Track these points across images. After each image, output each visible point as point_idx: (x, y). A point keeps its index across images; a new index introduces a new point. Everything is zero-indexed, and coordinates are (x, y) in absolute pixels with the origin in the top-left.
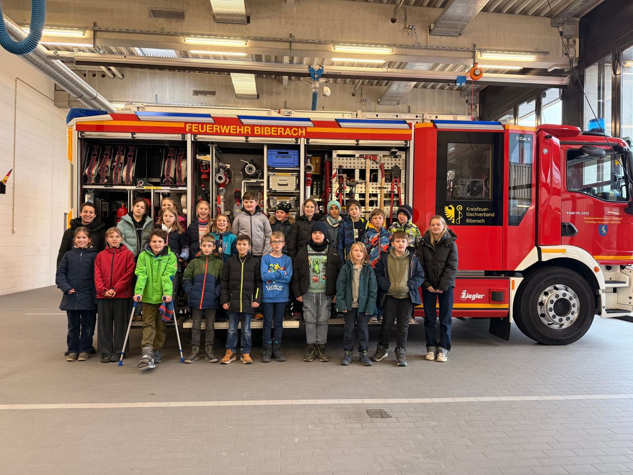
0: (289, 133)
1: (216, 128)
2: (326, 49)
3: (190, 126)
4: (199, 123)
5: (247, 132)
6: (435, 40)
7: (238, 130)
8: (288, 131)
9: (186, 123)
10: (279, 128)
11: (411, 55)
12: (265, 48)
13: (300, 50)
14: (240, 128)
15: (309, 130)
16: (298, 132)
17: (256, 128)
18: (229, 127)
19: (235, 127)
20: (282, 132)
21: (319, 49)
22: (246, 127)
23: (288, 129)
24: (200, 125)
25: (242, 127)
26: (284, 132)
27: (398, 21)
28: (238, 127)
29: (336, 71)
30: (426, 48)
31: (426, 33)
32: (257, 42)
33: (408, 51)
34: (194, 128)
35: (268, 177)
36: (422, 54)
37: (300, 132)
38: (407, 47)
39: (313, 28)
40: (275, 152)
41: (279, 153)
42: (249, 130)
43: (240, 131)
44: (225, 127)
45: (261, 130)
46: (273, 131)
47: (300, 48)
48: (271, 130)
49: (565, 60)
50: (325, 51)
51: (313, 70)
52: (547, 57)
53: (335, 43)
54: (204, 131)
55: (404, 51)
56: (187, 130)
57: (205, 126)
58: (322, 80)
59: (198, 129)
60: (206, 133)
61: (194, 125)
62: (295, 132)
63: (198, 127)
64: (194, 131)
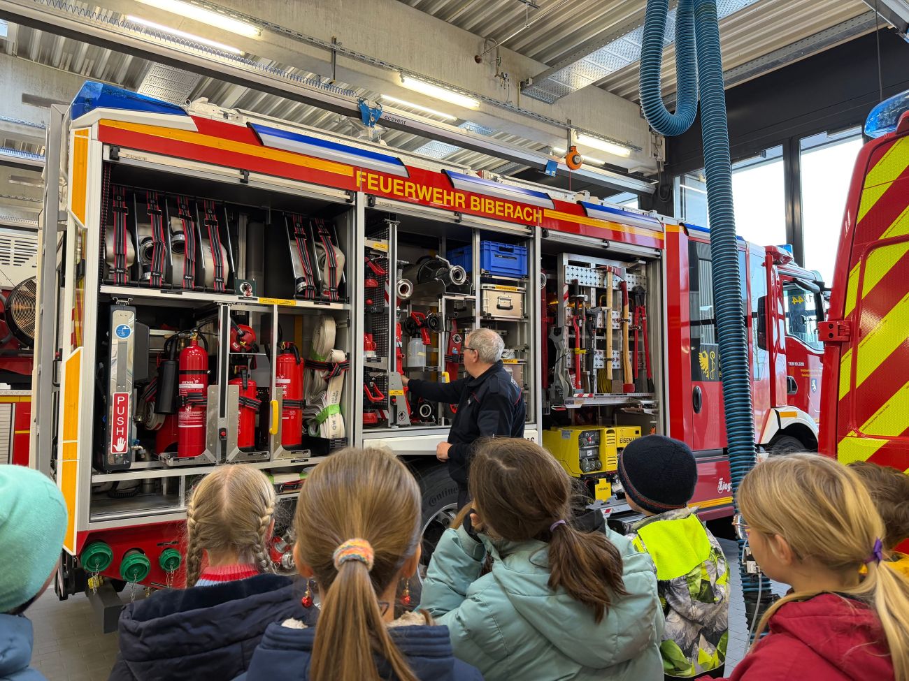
0: (520, 215)
1: (410, 187)
2: (388, 79)
3: (363, 177)
4: (379, 173)
5: (460, 204)
6: (528, 103)
7: (446, 197)
8: (519, 213)
9: (356, 168)
10: (507, 205)
11: (500, 118)
12: (290, 50)
13: (348, 69)
14: (449, 194)
15: (548, 214)
16: (532, 214)
17: (473, 198)
18: (431, 188)
19: (441, 191)
20: (511, 211)
21: (377, 75)
22: (457, 195)
23: (519, 208)
24: (382, 178)
25: (452, 193)
26: (514, 212)
27: (483, 61)
28: (445, 192)
29: (399, 118)
30: (519, 112)
31: (516, 89)
32: (277, 36)
33: (497, 111)
34: (370, 181)
35: (481, 291)
36: (512, 120)
37: (535, 215)
38: (497, 104)
39: (368, 38)
40: (493, 246)
41: (501, 249)
42: (462, 201)
43: (449, 202)
44: (424, 188)
45: (480, 204)
46: (498, 208)
47: (348, 66)
48: (495, 207)
49: (652, 163)
50: (386, 81)
51: (366, 107)
52: (638, 154)
53: (403, 72)
54: (389, 190)
55: (491, 109)
56: (358, 185)
57: (390, 180)
58: (378, 128)
59: (378, 186)
60: (391, 196)
61: (370, 176)
62: (529, 214)
63: (378, 180)
64: (370, 187)
